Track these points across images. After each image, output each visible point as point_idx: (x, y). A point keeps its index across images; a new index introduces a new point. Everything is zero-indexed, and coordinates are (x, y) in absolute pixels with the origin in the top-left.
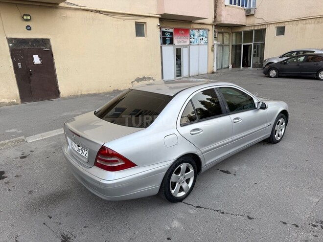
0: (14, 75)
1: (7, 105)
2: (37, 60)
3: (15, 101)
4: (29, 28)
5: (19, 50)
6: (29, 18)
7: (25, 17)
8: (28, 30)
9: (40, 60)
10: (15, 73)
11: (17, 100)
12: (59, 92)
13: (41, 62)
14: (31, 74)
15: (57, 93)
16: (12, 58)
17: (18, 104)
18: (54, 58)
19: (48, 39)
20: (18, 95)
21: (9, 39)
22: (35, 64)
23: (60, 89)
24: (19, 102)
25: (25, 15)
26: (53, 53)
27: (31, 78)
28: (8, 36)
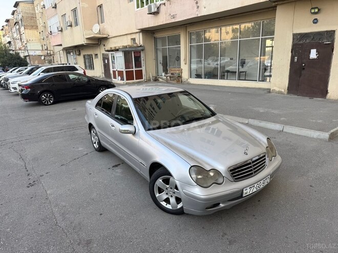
0: (289, 67)
1: (276, 93)
2: (313, 54)
3: (283, 91)
4: (316, 21)
5: (300, 44)
6: (316, 10)
7: (313, 11)
8: (314, 23)
9: (317, 55)
10: (290, 66)
12: (327, 92)
13: (318, 57)
14: (304, 69)
15: (324, 92)
16: (292, 52)
17: (284, 94)
18: (334, 53)
19: (334, 31)
20: (287, 86)
21: (294, 35)
22: (310, 58)
23: (329, 89)
24: (286, 93)
25: (312, 8)
26: (335, 47)
27: (303, 72)
28: (295, 32)
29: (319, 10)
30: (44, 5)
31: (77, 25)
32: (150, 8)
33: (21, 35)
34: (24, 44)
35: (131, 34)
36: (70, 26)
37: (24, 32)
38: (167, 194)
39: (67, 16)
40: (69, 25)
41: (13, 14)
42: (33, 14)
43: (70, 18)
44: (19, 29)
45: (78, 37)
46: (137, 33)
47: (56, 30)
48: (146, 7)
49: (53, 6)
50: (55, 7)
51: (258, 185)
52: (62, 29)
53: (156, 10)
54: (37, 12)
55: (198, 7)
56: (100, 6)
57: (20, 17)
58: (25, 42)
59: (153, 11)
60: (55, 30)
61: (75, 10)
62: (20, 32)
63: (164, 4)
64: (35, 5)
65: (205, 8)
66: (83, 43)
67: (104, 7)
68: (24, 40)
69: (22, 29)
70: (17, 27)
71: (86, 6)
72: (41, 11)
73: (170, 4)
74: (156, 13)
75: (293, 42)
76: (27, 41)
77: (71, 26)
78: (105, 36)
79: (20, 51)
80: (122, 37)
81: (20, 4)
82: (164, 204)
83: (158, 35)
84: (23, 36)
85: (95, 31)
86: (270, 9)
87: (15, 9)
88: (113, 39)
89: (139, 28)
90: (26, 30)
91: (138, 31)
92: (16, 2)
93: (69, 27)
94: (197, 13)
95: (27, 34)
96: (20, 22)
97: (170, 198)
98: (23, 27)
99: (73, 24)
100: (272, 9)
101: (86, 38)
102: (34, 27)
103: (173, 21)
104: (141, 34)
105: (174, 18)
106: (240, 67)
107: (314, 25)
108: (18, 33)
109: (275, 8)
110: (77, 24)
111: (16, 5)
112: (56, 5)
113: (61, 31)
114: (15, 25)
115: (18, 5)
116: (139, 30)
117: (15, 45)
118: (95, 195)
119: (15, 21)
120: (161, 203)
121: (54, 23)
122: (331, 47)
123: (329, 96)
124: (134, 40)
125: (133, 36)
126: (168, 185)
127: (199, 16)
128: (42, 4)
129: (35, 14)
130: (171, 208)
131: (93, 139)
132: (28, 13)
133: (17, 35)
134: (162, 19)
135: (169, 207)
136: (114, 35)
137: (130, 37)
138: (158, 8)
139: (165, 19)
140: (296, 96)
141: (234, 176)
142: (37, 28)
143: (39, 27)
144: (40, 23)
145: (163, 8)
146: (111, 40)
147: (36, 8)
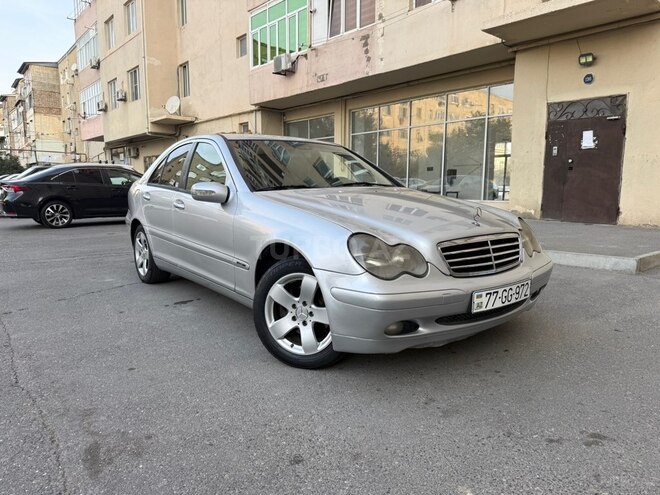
0: (543, 166)
2: (588, 140)
3: (533, 212)
4: (589, 79)
5: (562, 123)
6: (590, 59)
7: (583, 60)
8: (586, 82)
9: (594, 141)
10: (545, 164)
11: (535, 211)
12: (617, 212)
13: (597, 145)
14: (571, 168)
15: (611, 213)
16: (547, 138)
17: (535, 219)
18: (626, 136)
19: (624, 97)
20: (540, 202)
21: (549, 105)
22: (583, 148)
23: (622, 205)
24: (538, 216)
25: (582, 56)
26: (627, 125)
27: (570, 174)
28: (551, 100)
29: (594, 59)
30: (77, 70)
31: (137, 99)
32: (278, 63)
33: (25, 124)
34: (30, 141)
35: (240, 114)
36: (121, 100)
37: (32, 118)
38: (294, 319)
39: (118, 83)
40: (120, 97)
41: (15, 85)
42: (54, 86)
43: (124, 85)
44: (24, 113)
45: (135, 121)
46: (252, 112)
47: (94, 109)
48: (270, 62)
49: (94, 64)
50: (97, 67)
51: (505, 294)
52: (106, 106)
53: (289, 66)
54: (62, 82)
55: (369, 59)
56: (184, 66)
57: (29, 90)
58: (33, 138)
59: (283, 67)
60: (92, 110)
61: (134, 72)
62: (24, 119)
63: (306, 56)
64: (60, 70)
65: (382, 60)
66: (146, 131)
67: (191, 68)
68: (32, 134)
69: (30, 112)
70: (21, 109)
71: (157, 63)
72: (71, 80)
73: (317, 56)
74: (289, 73)
75: (548, 118)
76: (37, 136)
77: (124, 100)
78: (189, 119)
79: (21, 155)
80: (221, 121)
81: (31, 67)
82: (286, 344)
83: (293, 118)
84: (31, 127)
85: (171, 108)
86: (504, 64)
87: (21, 76)
88: (204, 125)
89: (256, 102)
90: (38, 116)
91: (253, 108)
92: (24, 64)
93: (121, 103)
94: (367, 70)
95: (39, 122)
96: (27, 101)
97: (301, 327)
98: (32, 110)
99: (129, 97)
100: (506, 63)
101: (152, 123)
102: (54, 109)
103: (321, 86)
104: (259, 115)
105: (323, 80)
106: (447, 186)
107: (587, 85)
108: (21, 120)
109: (512, 63)
110: (136, 97)
111: (24, 68)
112: (99, 63)
113: (105, 110)
114: (16, 105)
115: (27, 68)
116: (255, 105)
117: (12, 142)
118: (125, 340)
119: (17, 98)
120: (280, 342)
121: (91, 96)
122: (620, 127)
123: (621, 219)
124: (245, 126)
125: (244, 119)
126: (297, 296)
127: (370, 74)
128: (73, 68)
129: (59, 86)
130: (302, 352)
131: (137, 257)
132: (44, 85)
133: (19, 124)
134: (301, 85)
135: (298, 350)
136: (207, 118)
137: (237, 121)
138: (293, 63)
139: (306, 83)
140: (559, 222)
141: (451, 264)
142: (59, 112)
143: (63, 111)
144: (66, 103)
145: (302, 65)
146: (201, 128)
147: (61, 76)
